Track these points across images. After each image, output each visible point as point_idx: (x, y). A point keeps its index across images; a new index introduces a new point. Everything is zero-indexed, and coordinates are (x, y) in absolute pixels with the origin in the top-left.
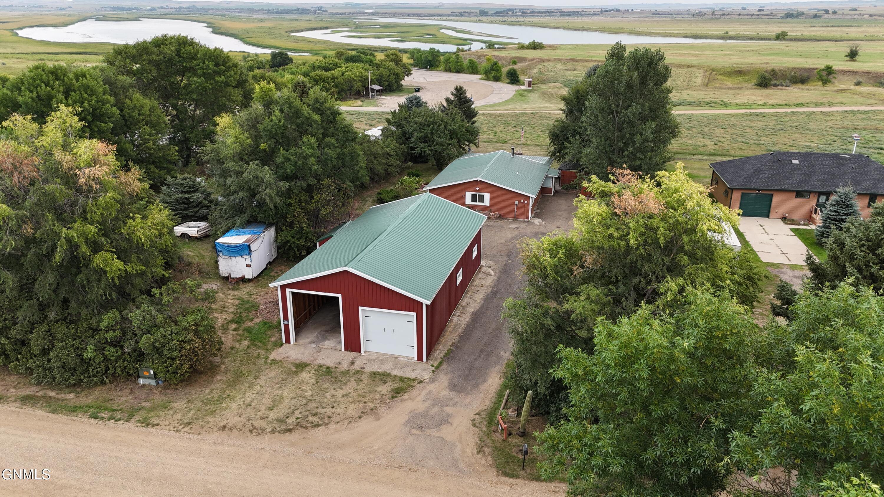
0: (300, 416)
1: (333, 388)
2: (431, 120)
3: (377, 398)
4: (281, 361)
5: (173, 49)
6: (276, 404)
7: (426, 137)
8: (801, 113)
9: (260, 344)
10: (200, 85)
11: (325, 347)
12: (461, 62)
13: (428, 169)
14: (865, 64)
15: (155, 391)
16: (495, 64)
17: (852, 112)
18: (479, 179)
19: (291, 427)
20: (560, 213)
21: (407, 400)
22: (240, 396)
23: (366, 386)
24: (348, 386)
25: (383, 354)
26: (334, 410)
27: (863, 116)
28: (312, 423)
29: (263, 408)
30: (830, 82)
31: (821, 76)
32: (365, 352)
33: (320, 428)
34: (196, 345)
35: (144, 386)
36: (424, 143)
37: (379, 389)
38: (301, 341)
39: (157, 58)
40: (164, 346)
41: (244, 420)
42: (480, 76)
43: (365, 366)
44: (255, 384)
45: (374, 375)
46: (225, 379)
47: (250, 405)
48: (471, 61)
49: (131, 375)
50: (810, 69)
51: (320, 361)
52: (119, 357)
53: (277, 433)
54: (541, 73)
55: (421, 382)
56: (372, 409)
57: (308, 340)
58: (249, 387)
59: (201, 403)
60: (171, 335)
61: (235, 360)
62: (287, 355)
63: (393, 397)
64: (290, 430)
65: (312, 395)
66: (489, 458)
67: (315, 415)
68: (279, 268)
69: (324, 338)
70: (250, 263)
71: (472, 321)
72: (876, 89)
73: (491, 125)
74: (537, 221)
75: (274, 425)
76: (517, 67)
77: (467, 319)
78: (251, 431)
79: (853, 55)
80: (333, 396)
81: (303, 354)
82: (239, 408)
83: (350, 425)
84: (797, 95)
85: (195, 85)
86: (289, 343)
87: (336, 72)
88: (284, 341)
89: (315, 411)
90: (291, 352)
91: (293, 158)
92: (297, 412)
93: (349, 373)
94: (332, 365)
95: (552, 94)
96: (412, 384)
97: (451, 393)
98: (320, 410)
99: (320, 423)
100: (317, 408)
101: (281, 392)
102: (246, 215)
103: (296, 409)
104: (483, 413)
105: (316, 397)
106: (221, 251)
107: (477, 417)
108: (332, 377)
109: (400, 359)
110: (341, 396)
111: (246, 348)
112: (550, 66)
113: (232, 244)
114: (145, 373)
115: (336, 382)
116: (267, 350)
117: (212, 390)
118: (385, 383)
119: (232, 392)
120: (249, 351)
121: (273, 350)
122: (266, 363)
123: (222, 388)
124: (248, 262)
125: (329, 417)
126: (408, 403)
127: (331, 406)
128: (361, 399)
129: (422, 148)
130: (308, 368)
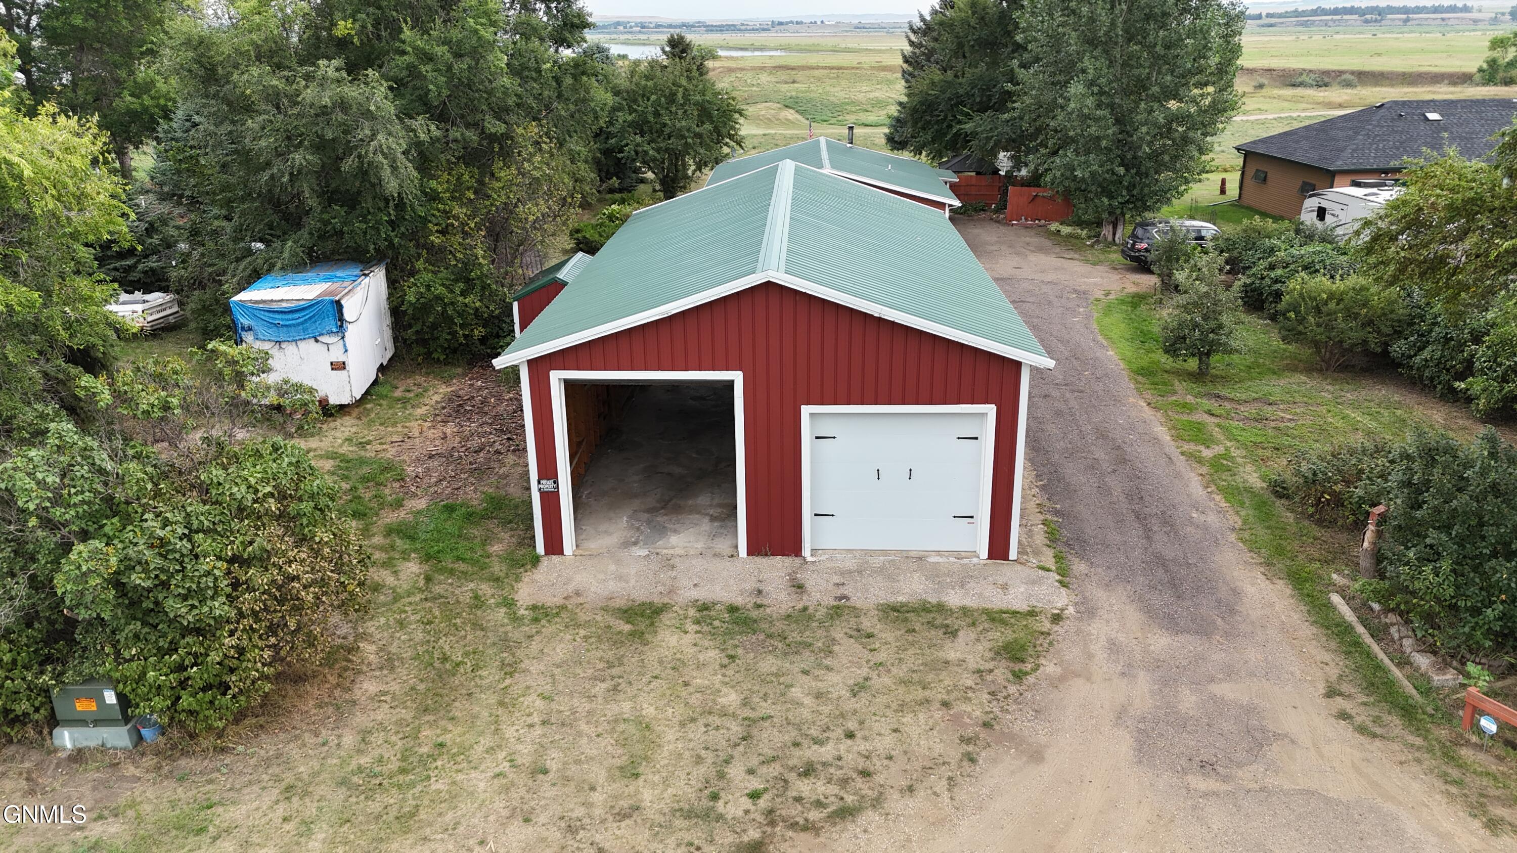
0: (756, 784)
1: (796, 669)
3: (969, 683)
4: (563, 607)
6: (638, 749)
9: (462, 566)
11: (679, 551)
15: (130, 770)
20: (992, 248)
21: (1063, 678)
22: (486, 741)
23: (901, 649)
24: (844, 659)
25: (870, 553)
26: (861, 746)
28: (819, 804)
29: (598, 774)
32: (814, 552)
33: (862, 819)
34: (292, 569)
35: (79, 756)
37: (952, 655)
38: (595, 544)
40: (165, 585)
41: (555, 835)
43: (843, 591)
44: (516, 690)
45: (896, 613)
46: (395, 687)
47: (545, 772)
49: (20, 720)
51: (688, 594)
55: (1057, 618)
56: (986, 725)
58: (501, 704)
59: (342, 792)
61: (401, 624)
62: (571, 588)
63: (1019, 676)
65: (745, 703)
67: (808, 771)
68: (410, 381)
69: (662, 531)
70: (342, 358)
75: (687, 837)
80: (819, 696)
81: (620, 578)
82: (506, 789)
83: (961, 795)
86: (560, 552)
88: (540, 548)
89: (798, 757)
90: (578, 578)
91: (440, 50)
92: (736, 771)
93: (810, 618)
94: (739, 601)
95: (769, 119)
96: (1037, 627)
97: (1183, 638)
98: (813, 753)
99: (850, 799)
100: (796, 745)
101: (627, 706)
102: (304, 233)
103: (727, 762)
104: (1345, 688)
105: (765, 708)
106: (250, 329)
107: (1339, 702)
108: (770, 636)
109: (933, 559)
110: (846, 694)
111: (422, 583)
112: (749, 77)
113: (284, 305)
114: (82, 706)
115: (793, 649)
116: (497, 580)
117: (365, 735)
118: (952, 633)
119: (445, 731)
120: (437, 589)
121: (518, 579)
122: (516, 619)
123: (400, 723)
124: (337, 355)
125: (865, 774)
126: (1078, 689)
127: (839, 732)
128: (920, 694)
129: (638, 145)
130: (666, 618)
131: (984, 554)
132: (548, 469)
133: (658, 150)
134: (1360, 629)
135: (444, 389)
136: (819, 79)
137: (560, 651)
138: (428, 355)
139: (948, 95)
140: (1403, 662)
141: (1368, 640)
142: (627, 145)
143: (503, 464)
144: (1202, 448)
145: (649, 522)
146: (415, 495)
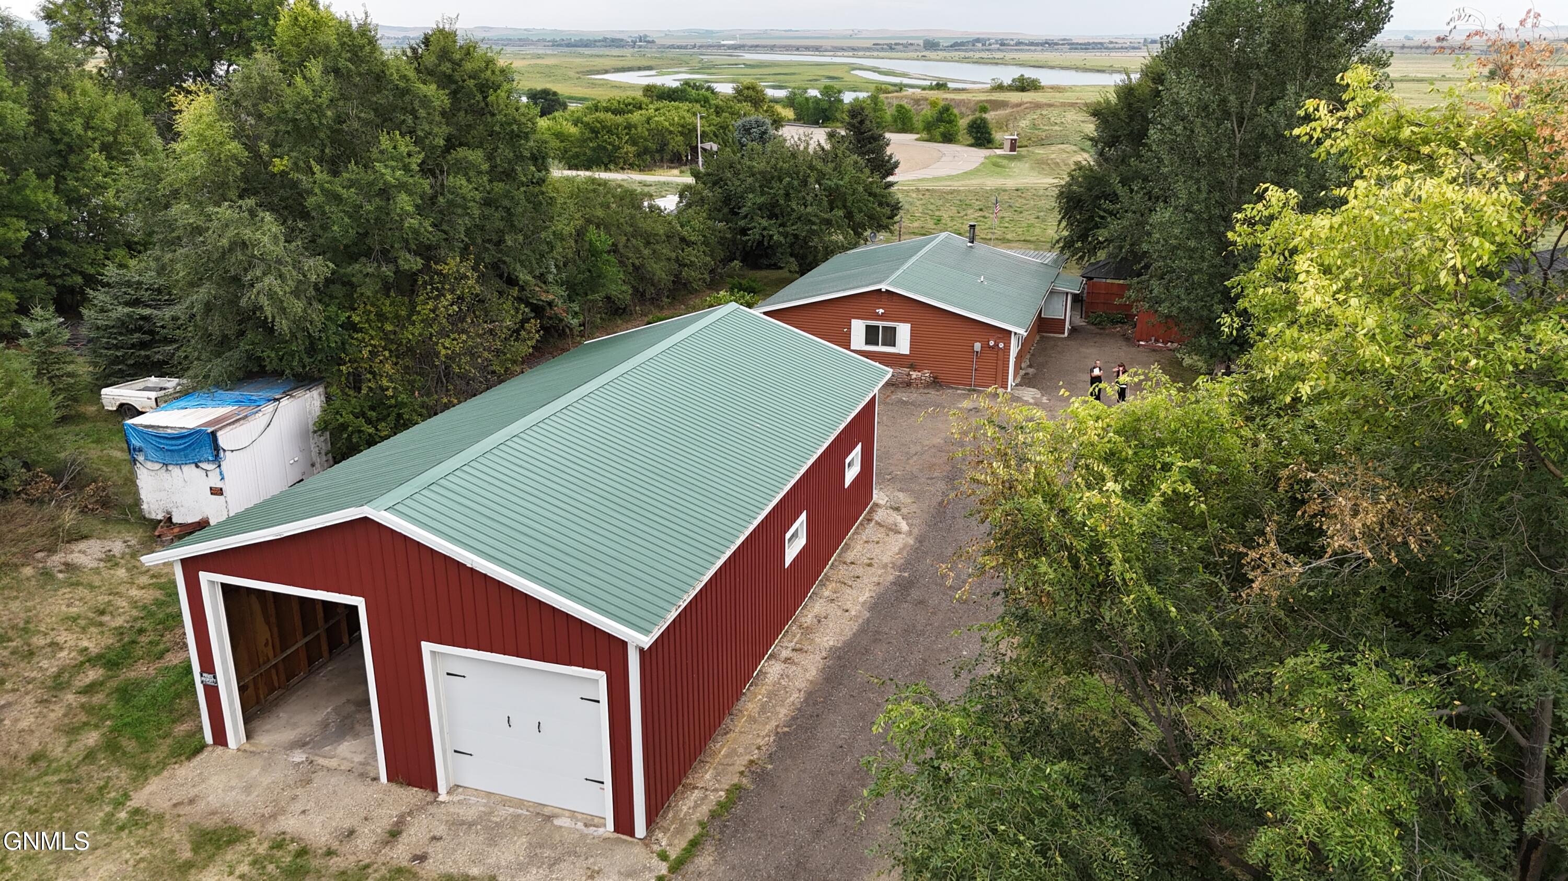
2: (786, 166)
4: (162, 816)
7: (775, 204)
9: (130, 746)
11: (333, 763)
12: (881, 110)
16: (946, 109)
18: (884, 287)
25: (506, 801)
32: (450, 791)
36: (770, 218)
38: (264, 740)
42: (917, 136)
43: (431, 848)
48: (900, 108)
54: (1034, 126)
57: (288, 735)
62: (192, 792)
69: (344, 732)
70: (219, 485)
71: (827, 680)
73: (931, 207)
74: (1029, 394)
76: (990, 115)
81: (249, 788)
86: (226, 744)
87: (636, 117)
88: (206, 735)
90: (213, 780)
94: (320, 841)
95: (1057, 164)
106: (140, 450)
109: (557, 822)
111: (79, 759)
112: (1053, 115)
113: (169, 431)
116: (144, 768)
120: (83, 770)
121: (160, 771)
122: (107, 823)
124: (215, 481)
129: (765, 229)
130: (233, 851)
131: (610, 826)
132: (208, 666)
133: (786, 235)
145: (347, 718)
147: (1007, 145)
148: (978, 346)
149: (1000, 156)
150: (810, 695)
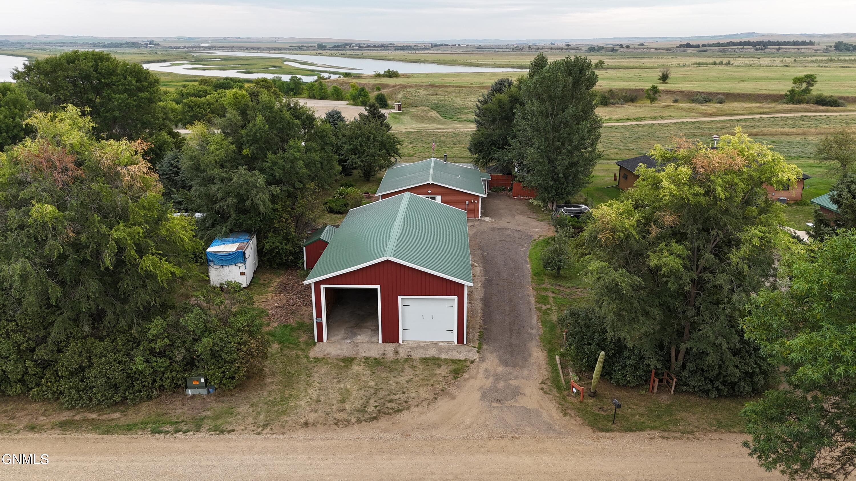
0: (376, 404)
1: (392, 376)
3: (441, 380)
4: (324, 358)
5: (90, 64)
6: (345, 396)
7: (356, 148)
8: (644, 126)
9: (291, 345)
10: (123, 102)
11: (360, 341)
12: (325, 89)
13: (356, 181)
14: (676, 85)
16: (363, 89)
17: (683, 123)
18: (431, 182)
19: (374, 415)
20: (502, 211)
21: (468, 379)
22: (303, 394)
23: (423, 371)
24: (406, 373)
26: (406, 395)
27: (693, 126)
28: (392, 409)
29: (334, 402)
30: (657, 99)
31: (649, 95)
32: (403, 341)
33: (403, 412)
34: (252, 346)
35: (193, 397)
37: (438, 372)
38: (333, 339)
39: (73, 74)
40: (222, 350)
41: (323, 415)
42: (347, 102)
43: (410, 354)
44: (311, 381)
45: (425, 360)
46: (276, 380)
47: (320, 401)
48: (335, 88)
49: (179, 386)
50: (636, 90)
51: (363, 354)
52: (167, 368)
53: (364, 423)
55: (472, 362)
56: (442, 390)
57: (338, 337)
58: (307, 385)
59: (266, 406)
60: (227, 337)
61: (275, 363)
62: (326, 353)
63: (455, 378)
64: (375, 418)
65: (376, 385)
66: (578, 418)
67: (391, 401)
68: (265, 276)
69: (355, 335)
70: (244, 271)
71: (485, 306)
72: (693, 104)
74: (487, 219)
75: (356, 415)
76: (383, 91)
77: (480, 305)
78: (336, 424)
79: (664, 78)
80: (397, 383)
81: (341, 349)
82: (310, 405)
83: (430, 407)
84: (633, 111)
85: (118, 101)
86: (322, 341)
87: (209, 99)
88: (316, 340)
89: (388, 398)
90: (328, 349)
91: (281, 161)
92: (372, 401)
93: (398, 362)
94: (378, 357)
95: (422, 116)
96: (466, 364)
97: (507, 368)
98: (393, 397)
99: (400, 408)
100: (389, 395)
101: (342, 385)
102: (229, 223)
103: (369, 399)
104: (547, 382)
105: (382, 386)
106: (212, 261)
107: (543, 386)
108: (385, 367)
109: (440, 344)
110: (405, 382)
111: (279, 351)
112: (413, 91)
113: (225, 253)
114: (195, 383)
115: (392, 370)
116: (303, 350)
117: (270, 393)
118: (440, 366)
119: (292, 391)
120: (285, 353)
121: (309, 350)
122: (309, 362)
123: (279, 389)
124: (242, 270)
125: (406, 402)
126: (472, 382)
127: (401, 392)
128: (426, 382)
130: (355, 362)
131: (456, 342)
132: (319, 315)
134: (559, 366)
135: (278, 280)
136: (450, 93)
137: (323, 371)
138: (271, 266)
139: (489, 140)
140: (566, 375)
141: (560, 369)
142: (348, 159)
143: (302, 311)
144: (543, 306)
145: (351, 332)
146: (273, 322)
147: (396, 107)
148: (467, 202)
149: (394, 113)
150: (483, 310)
